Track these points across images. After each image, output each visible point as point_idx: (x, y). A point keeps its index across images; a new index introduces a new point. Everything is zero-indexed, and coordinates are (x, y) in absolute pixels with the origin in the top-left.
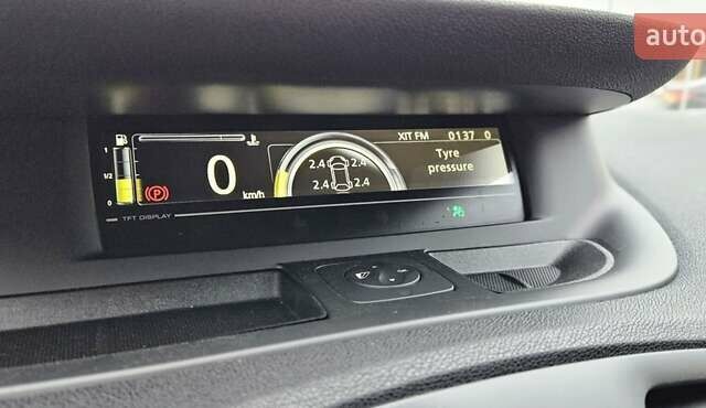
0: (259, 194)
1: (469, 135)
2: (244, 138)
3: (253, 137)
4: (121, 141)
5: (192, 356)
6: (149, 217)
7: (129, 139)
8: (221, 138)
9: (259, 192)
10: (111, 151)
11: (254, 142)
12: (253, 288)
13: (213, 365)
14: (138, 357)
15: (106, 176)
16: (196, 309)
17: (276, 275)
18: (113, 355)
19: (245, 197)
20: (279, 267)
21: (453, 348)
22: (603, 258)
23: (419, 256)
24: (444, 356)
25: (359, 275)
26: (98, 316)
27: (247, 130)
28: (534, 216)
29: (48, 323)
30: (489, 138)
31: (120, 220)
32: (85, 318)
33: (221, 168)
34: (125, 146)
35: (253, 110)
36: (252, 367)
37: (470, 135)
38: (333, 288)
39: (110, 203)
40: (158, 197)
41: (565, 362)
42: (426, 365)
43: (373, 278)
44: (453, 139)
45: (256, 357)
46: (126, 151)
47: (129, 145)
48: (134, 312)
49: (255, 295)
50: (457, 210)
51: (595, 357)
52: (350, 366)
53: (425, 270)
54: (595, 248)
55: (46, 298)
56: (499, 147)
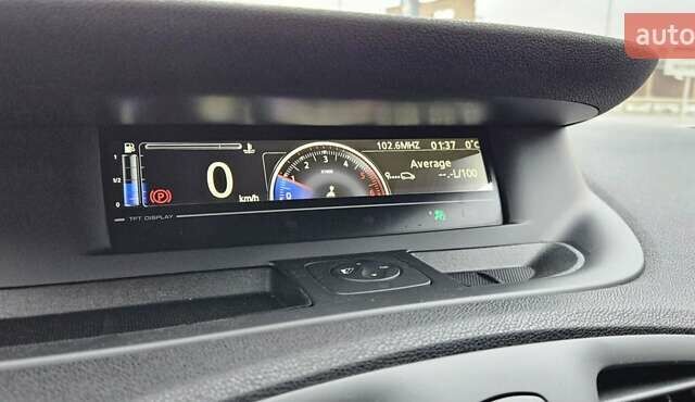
0: (254, 198)
1: (449, 145)
2: (240, 147)
3: (249, 146)
4: (129, 149)
5: (188, 335)
6: (154, 218)
7: (136, 147)
8: (220, 146)
9: (254, 196)
10: (120, 158)
11: (250, 150)
12: (246, 283)
13: (207, 343)
14: (140, 336)
15: (115, 181)
16: (194, 301)
17: (268, 271)
18: (119, 335)
19: (241, 200)
20: (271, 264)
21: (419, 328)
22: (574, 259)
23: (402, 255)
24: (411, 334)
25: (344, 271)
26: (105, 305)
27: (244, 140)
28: (512, 220)
29: (61, 312)
30: (469, 148)
31: (127, 220)
32: (94, 307)
33: (219, 174)
34: (133, 153)
35: (248, 120)
36: (241, 342)
37: (451, 145)
38: (319, 281)
39: (118, 205)
40: (162, 200)
41: (522, 343)
42: (395, 342)
43: (356, 273)
44: (435, 149)
45: (246, 337)
46: (134, 157)
47: (136, 152)
48: (139, 303)
49: (249, 289)
50: (439, 214)
51: (550, 339)
52: (327, 342)
53: (405, 267)
54: (568, 250)
55: (59, 289)
56: (479, 156)
